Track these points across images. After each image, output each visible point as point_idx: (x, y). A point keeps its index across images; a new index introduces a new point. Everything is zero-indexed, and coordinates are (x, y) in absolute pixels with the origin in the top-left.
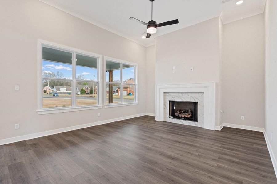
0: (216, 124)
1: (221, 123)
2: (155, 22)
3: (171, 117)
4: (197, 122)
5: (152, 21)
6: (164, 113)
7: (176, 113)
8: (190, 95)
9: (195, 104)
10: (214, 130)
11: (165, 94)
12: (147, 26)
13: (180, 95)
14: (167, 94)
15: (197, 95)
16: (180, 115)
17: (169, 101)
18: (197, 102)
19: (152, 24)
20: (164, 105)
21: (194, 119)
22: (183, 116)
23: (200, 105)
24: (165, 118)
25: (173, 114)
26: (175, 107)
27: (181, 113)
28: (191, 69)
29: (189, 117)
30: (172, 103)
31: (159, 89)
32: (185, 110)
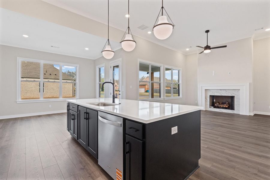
0: (250, 111)
1: (253, 111)
2: (210, 46)
3: (211, 107)
4: (234, 110)
5: (207, 46)
6: (206, 105)
7: (216, 104)
8: (228, 91)
9: (232, 98)
10: (248, 115)
11: (206, 91)
12: (204, 49)
13: (220, 91)
14: (208, 91)
15: (234, 91)
16: (220, 106)
17: (210, 96)
18: (234, 96)
19: (207, 47)
20: (206, 98)
21: (232, 108)
22: (222, 106)
23: (236, 98)
24: (206, 107)
25: (213, 105)
26: (215, 100)
27: (219, 104)
28: (229, 73)
29: (227, 107)
30: (212, 97)
31: (201, 87)
32: (222, 102)
